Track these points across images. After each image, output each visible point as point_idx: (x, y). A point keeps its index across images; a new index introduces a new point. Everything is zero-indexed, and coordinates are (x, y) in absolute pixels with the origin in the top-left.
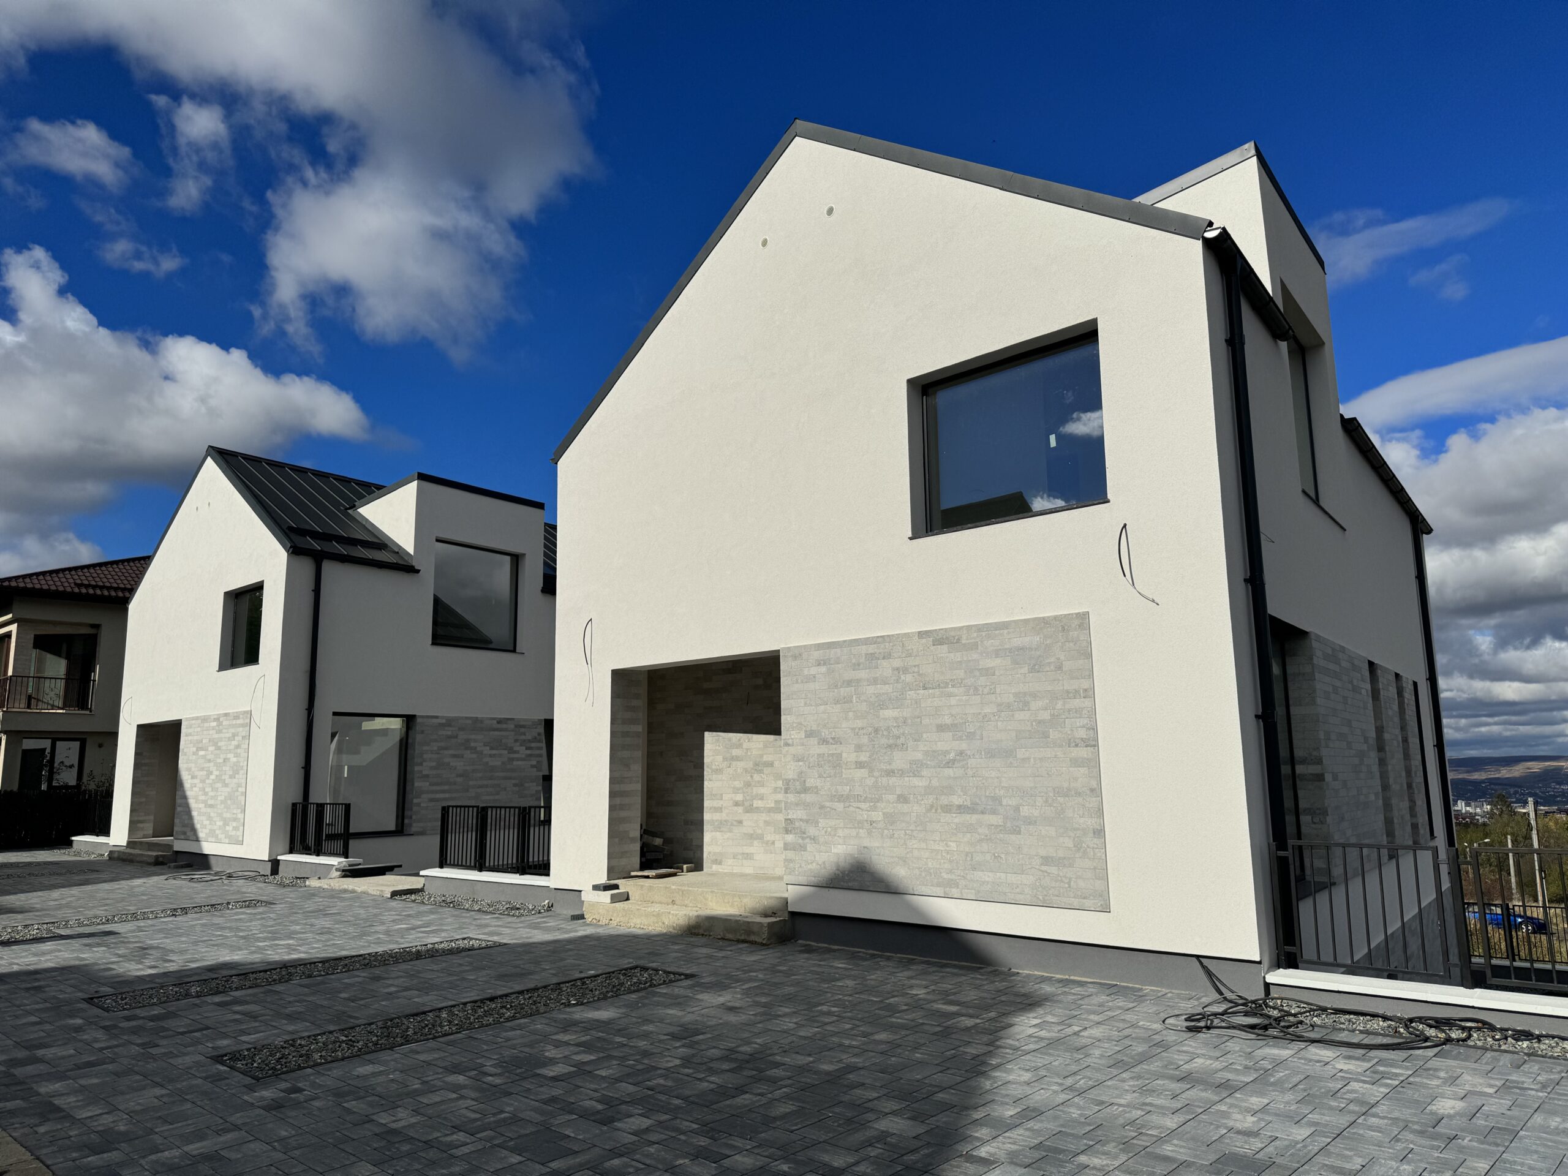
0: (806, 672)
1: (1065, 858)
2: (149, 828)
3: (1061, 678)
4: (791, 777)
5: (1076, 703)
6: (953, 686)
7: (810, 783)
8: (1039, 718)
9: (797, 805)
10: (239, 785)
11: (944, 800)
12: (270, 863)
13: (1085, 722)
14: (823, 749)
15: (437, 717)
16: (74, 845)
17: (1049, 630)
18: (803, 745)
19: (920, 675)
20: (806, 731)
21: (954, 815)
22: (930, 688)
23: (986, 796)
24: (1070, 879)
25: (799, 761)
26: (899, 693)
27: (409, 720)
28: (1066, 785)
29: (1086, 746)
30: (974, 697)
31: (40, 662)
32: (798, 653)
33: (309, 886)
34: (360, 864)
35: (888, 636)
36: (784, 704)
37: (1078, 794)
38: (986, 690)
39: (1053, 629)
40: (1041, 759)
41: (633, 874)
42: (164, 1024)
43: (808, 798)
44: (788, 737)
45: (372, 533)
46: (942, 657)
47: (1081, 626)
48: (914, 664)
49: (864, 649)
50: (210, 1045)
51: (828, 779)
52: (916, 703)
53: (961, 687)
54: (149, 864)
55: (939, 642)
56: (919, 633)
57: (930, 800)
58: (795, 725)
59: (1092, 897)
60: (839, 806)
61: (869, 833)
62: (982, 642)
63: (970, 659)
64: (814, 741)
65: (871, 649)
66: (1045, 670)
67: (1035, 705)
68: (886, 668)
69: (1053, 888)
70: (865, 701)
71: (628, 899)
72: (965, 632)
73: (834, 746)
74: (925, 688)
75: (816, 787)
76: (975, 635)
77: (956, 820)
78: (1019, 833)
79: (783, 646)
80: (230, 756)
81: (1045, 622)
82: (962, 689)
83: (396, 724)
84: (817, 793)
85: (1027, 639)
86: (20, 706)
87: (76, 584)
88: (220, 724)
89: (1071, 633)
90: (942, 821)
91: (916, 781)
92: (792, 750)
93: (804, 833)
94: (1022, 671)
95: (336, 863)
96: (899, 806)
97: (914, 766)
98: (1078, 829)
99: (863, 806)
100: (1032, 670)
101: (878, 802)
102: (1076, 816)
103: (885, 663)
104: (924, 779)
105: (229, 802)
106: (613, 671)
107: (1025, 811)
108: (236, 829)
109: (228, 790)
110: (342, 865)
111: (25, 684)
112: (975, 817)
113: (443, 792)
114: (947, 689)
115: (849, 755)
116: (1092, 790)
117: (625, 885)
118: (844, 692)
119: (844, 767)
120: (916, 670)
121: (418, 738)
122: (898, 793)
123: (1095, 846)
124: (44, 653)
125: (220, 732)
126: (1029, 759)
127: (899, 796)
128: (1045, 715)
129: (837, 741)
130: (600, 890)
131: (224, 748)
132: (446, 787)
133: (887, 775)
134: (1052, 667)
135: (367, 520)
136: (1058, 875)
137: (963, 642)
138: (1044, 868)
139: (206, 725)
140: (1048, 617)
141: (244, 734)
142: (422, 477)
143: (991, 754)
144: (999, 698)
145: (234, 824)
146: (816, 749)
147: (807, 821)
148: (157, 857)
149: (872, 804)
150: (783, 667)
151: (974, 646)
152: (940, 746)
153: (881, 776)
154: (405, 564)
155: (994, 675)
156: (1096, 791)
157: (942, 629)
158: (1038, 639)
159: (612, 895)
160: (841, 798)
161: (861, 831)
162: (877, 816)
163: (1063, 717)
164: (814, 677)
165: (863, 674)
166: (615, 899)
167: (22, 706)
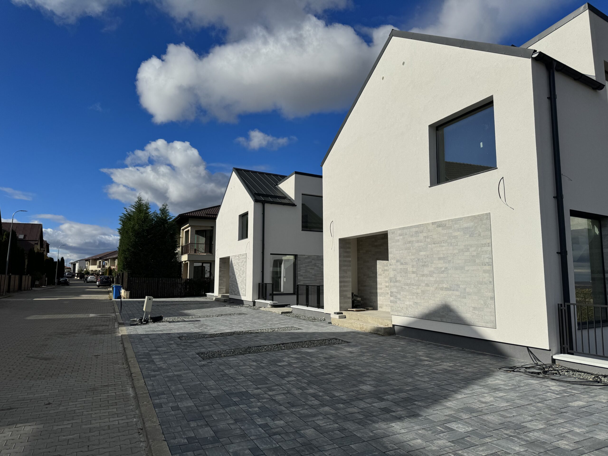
0: (396, 238)
1: (481, 308)
2: (224, 291)
3: (480, 239)
4: (392, 277)
5: (485, 248)
6: (444, 243)
7: (398, 279)
8: (473, 255)
9: (394, 287)
10: (244, 277)
11: (441, 286)
12: (253, 302)
13: (488, 256)
14: (402, 267)
15: (304, 255)
16: (207, 296)
17: (476, 220)
18: (395, 265)
19: (433, 239)
20: (396, 260)
21: (444, 291)
22: (436, 244)
23: (455, 284)
24: (482, 316)
25: (394, 271)
26: (425, 246)
27: (296, 256)
28: (481, 280)
29: (489, 265)
30: (450, 247)
31: (198, 238)
32: (393, 231)
33: (261, 310)
34: (277, 303)
35: (422, 224)
36: (390, 250)
37: (486, 284)
38: (455, 244)
39: (478, 220)
40: (473, 270)
41: (349, 309)
42: (192, 344)
43: (397, 284)
44: (391, 262)
45: (282, 193)
46: (440, 232)
47: (487, 218)
48: (430, 235)
49: (414, 230)
50: (199, 350)
51: (403, 277)
52: (431, 249)
53: (446, 243)
54: (223, 302)
55: (439, 226)
56: (432, 223)
57: (436, 285)
58: (393, 258)
59: (490, 323)
60: (407, 287)
61: (417, 297)
62: (453, 226)
63: (449, 232)
64: (399, 263)
65: (417, 229)
66: (475, 236)
67: (472, 249)
68: (421, 236)
69: (477, 319)
70: (415, 249)
71: (345, 318)
72: (447, 222)
73: (405, 266)
74: (434, 244)
75: (400, 280)
76: (451, 223)
77: (445, 293)
78: (465, 298)
79: (389, 229)
80: (242, 268)
81: (474, 217)
82: (446, 244)
83: (292, 257)
84: (400, 282)
85: (469, 224)
86: (193, 253)
87: (206, 214)
88: (239, 258)
89: (484, 221)
90: (440, 293)
91: (431, 279)
92: (392, 267)
93: (396, 297)
94: (467, 237)
95: (269, 303)
96: (426, 287)
97: (431, 273)
98: (485, 297)
99: (415, 287)
100: (470, 236)
101: (419, 286)
102: (485, 292)
103: (421, 235)
104: (434, 278)
105: (242, 282)
106: (339, 239)
107: (467, 290)
108: (244, 291)
109: (242, 279)
110: (271, 303)
111: (193, 246)
112: (451, 292)
113: (308, 281)
114: (441, 244)
115: (410, 269)
116: (490, 282)
117: (345, 313)
118: (408, 245)
119: (408, 273)
120: (431, 237)
121: (299, 262)
122: (426, 283)
123: (491, 303)
124: (199, 236)
125: (239, 260)
126: (469, 270)
127: (426, 284)
128: (475, 253)
129: (406, 264)
130: (336, 314)
131: (240, 265)
132: (309, 279)
133: (422, 276)
134: (477, 235)
135: (281, 189)
136: (478, 314)
137: (447, 226)
138: (473, 311)
139: (236, 258)
140: (476, 215)
141: (245, 261)
142: (296, 173)
143: (456, 269)
144: (459, 247)
145: (243, 290)
146: (400, 267)
147: (397, 293)
148: (224, 299)
149: (417, 287)
150: (389, 236)
151: (450, 228)
152: (440, 266)
153: (420, 276)
154: (292, 203)
155: (457, 238)
156: (492, 282)
157: (440, 221)
158: (472, 224)
159: (339, 316)
160: (407, 285)
161: (414, 296)
162: (419, 291)
163: (481, 254)
164: (399, 240)
165: (414, 239)
166: (340, 317)
167: (193, 252)
